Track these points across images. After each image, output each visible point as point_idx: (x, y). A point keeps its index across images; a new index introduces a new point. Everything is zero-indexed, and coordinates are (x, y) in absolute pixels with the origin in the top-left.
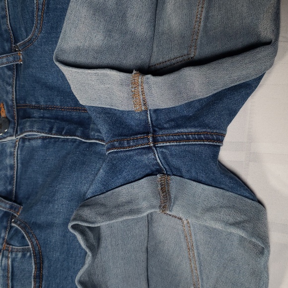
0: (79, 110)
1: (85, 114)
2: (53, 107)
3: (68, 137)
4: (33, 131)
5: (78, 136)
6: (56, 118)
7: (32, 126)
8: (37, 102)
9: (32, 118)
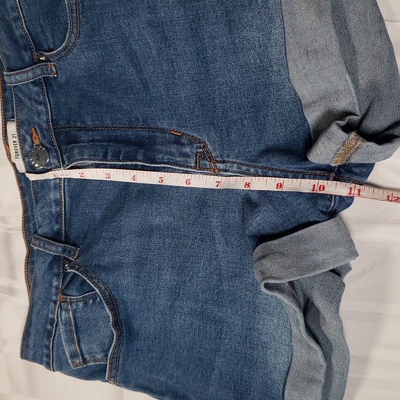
0: (135, 128)
1: (143, 132)
2: (104, 127)
3: (128, 163)
4: (84, 160)
5: (140, 161)
6: (109, 140)
7: (81, 154)
8: (83, 122)
9: (80, 143)
